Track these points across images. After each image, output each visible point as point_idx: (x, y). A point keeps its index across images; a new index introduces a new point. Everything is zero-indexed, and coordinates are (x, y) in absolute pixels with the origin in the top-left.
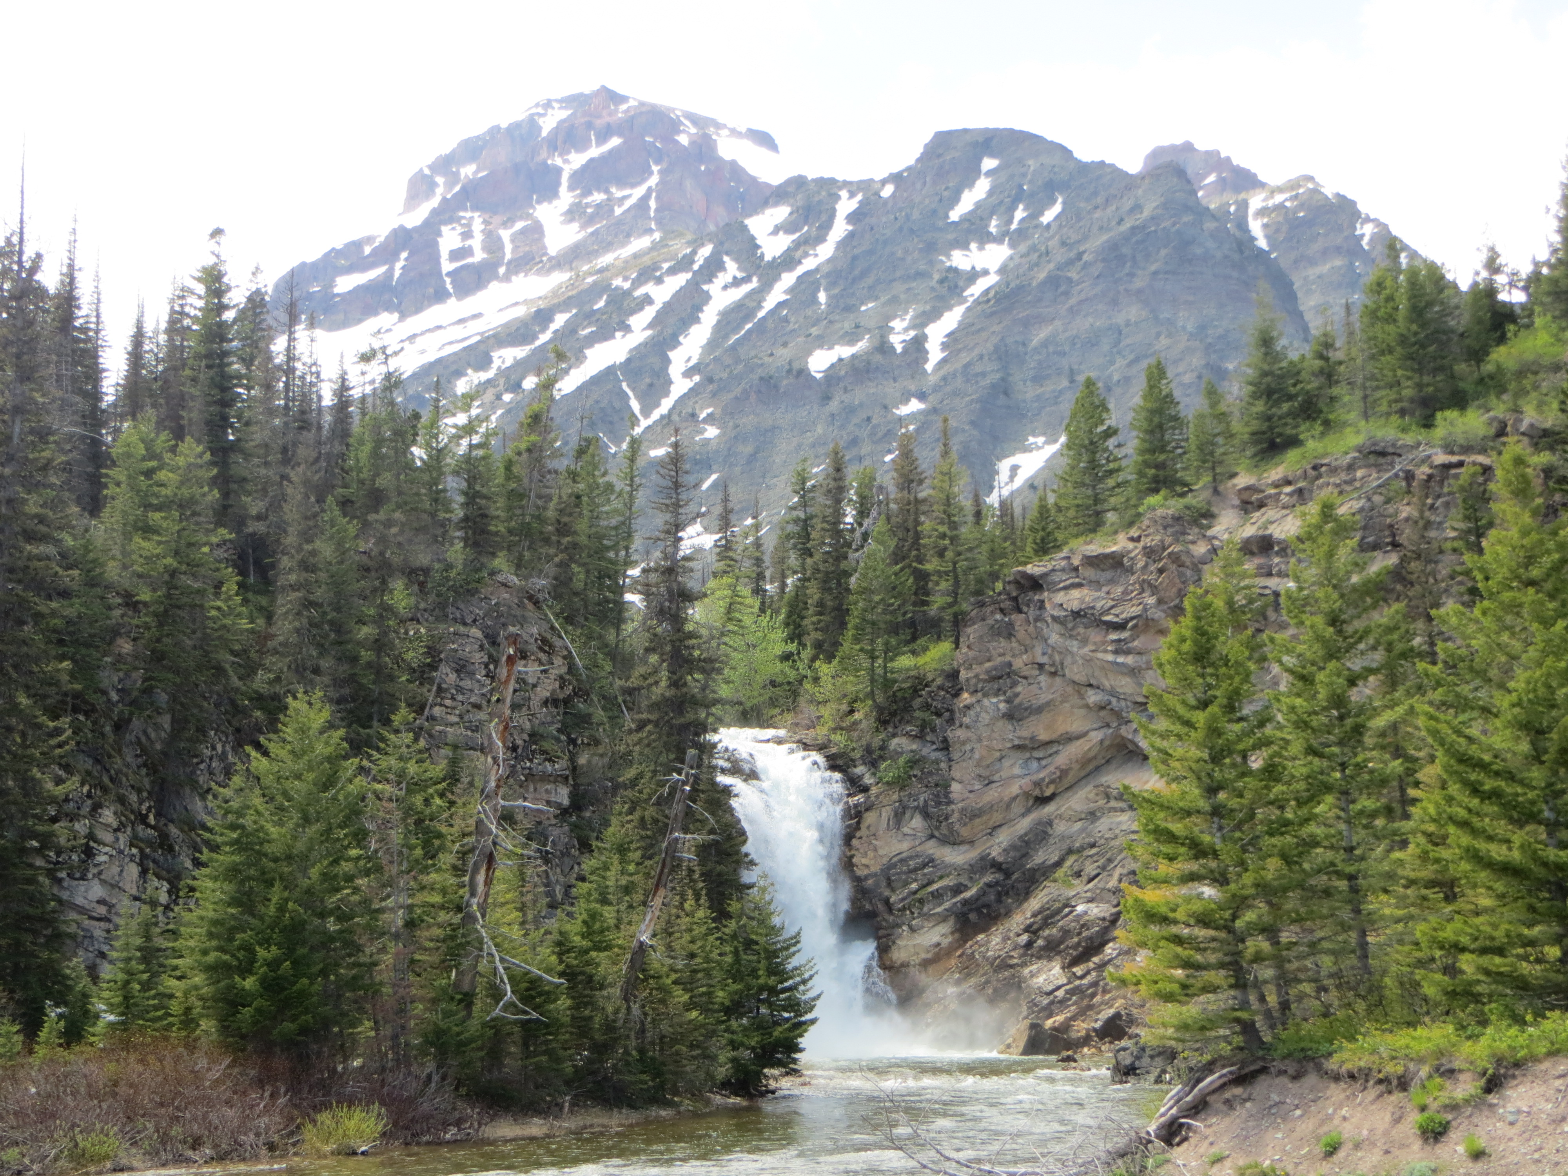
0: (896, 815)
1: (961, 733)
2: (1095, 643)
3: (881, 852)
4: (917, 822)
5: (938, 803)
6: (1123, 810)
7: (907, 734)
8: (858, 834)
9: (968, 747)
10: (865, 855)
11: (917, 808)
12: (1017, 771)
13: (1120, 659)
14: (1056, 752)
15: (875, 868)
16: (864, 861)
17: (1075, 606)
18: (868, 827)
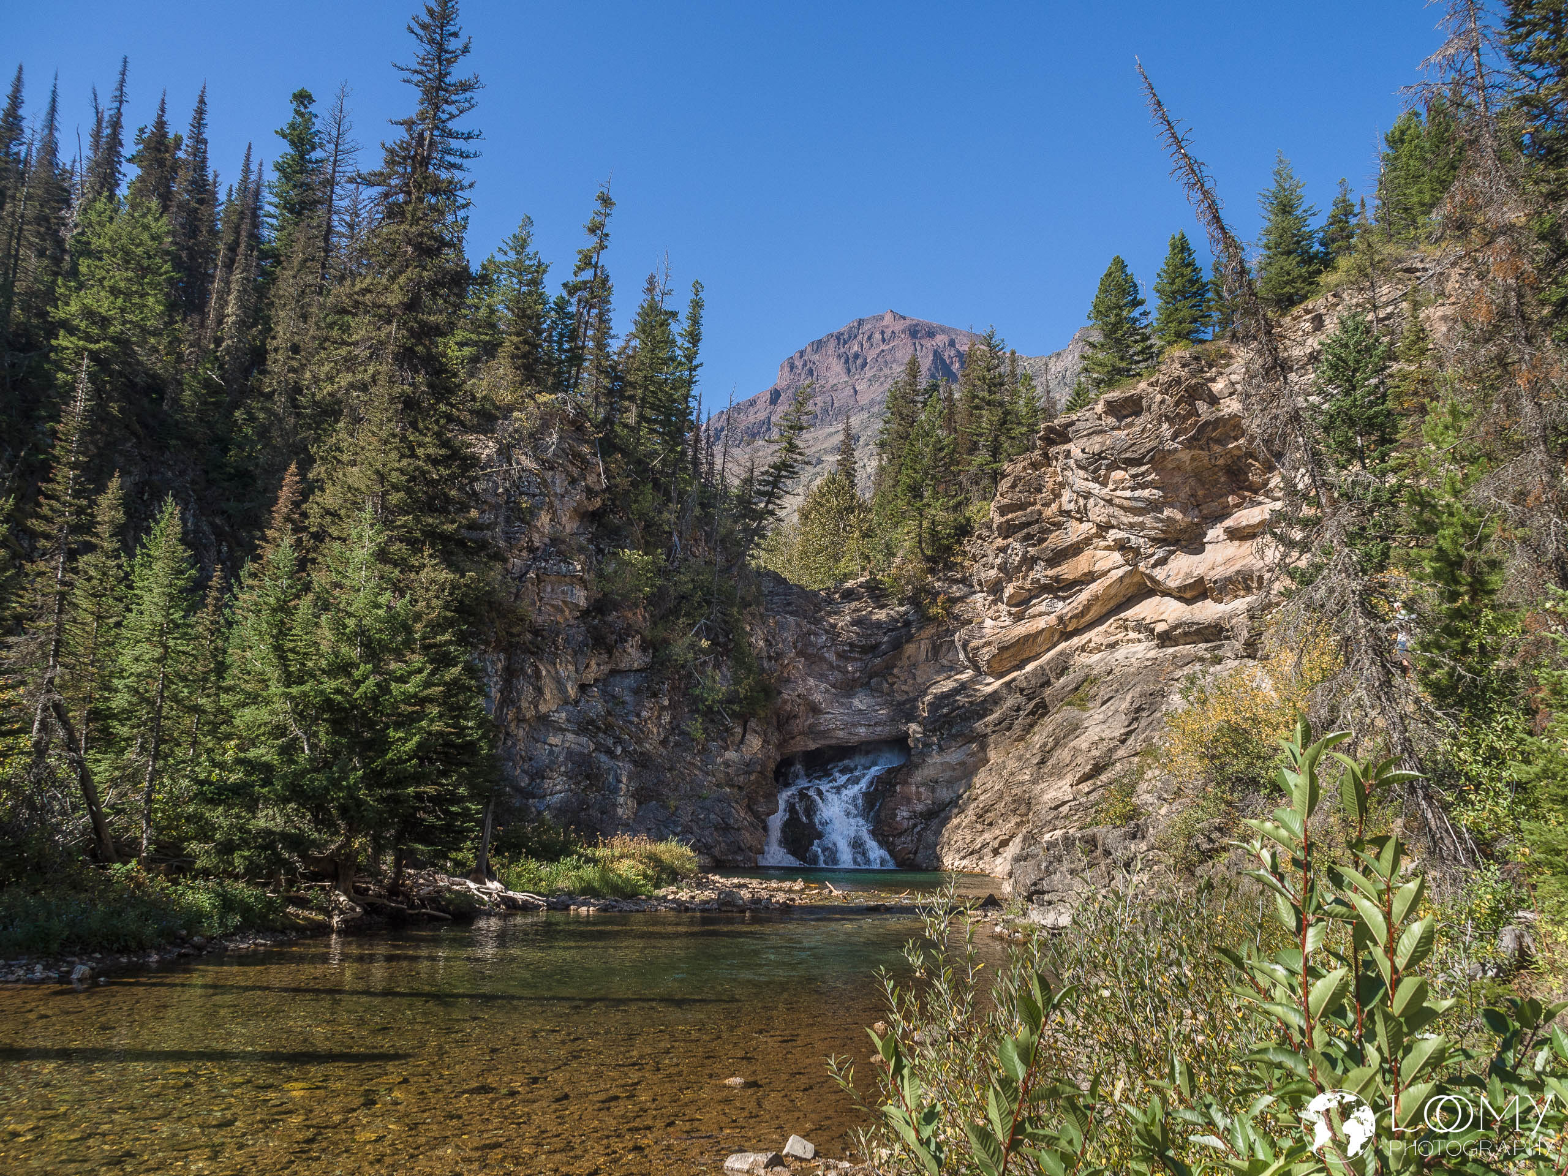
0: (933, 647)
1: (993, 574)
2: (1115, 482)
3: (920, 680)
4: (954, 654)
5: (972, 637)
6: (1139, 641)
7: (949, 579)
8: (899, 664)
9: (1000, 587)
10: (904, 682)
11: (953, 641)
12: (1042, 608)
13: (1138, 493)
14: (1080, 591)
15: (914, 694)
16: (904, 687)
17: (1097, 448)
18: (909, 658)
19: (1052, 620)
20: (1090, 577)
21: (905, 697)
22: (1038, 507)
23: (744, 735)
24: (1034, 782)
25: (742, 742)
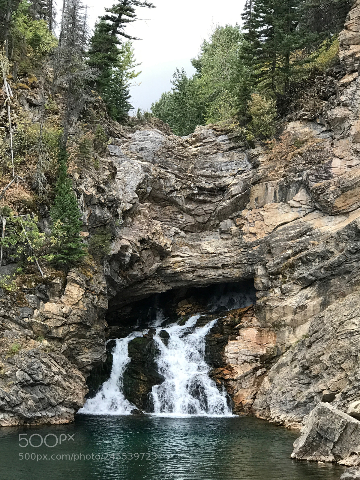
0: (281, 189)
1: (339, 112)
3: (267, 222)
4: (301, 196)
5: (318, 178)
7: (300, 119)
8: (248, 206)
9: (346, 125)
10: (253, 224)
11: (301, 182)
15: (261, 236)
16: (252, 230)
18: (257, 200)
23: (64, 286)
25: (62, 292)
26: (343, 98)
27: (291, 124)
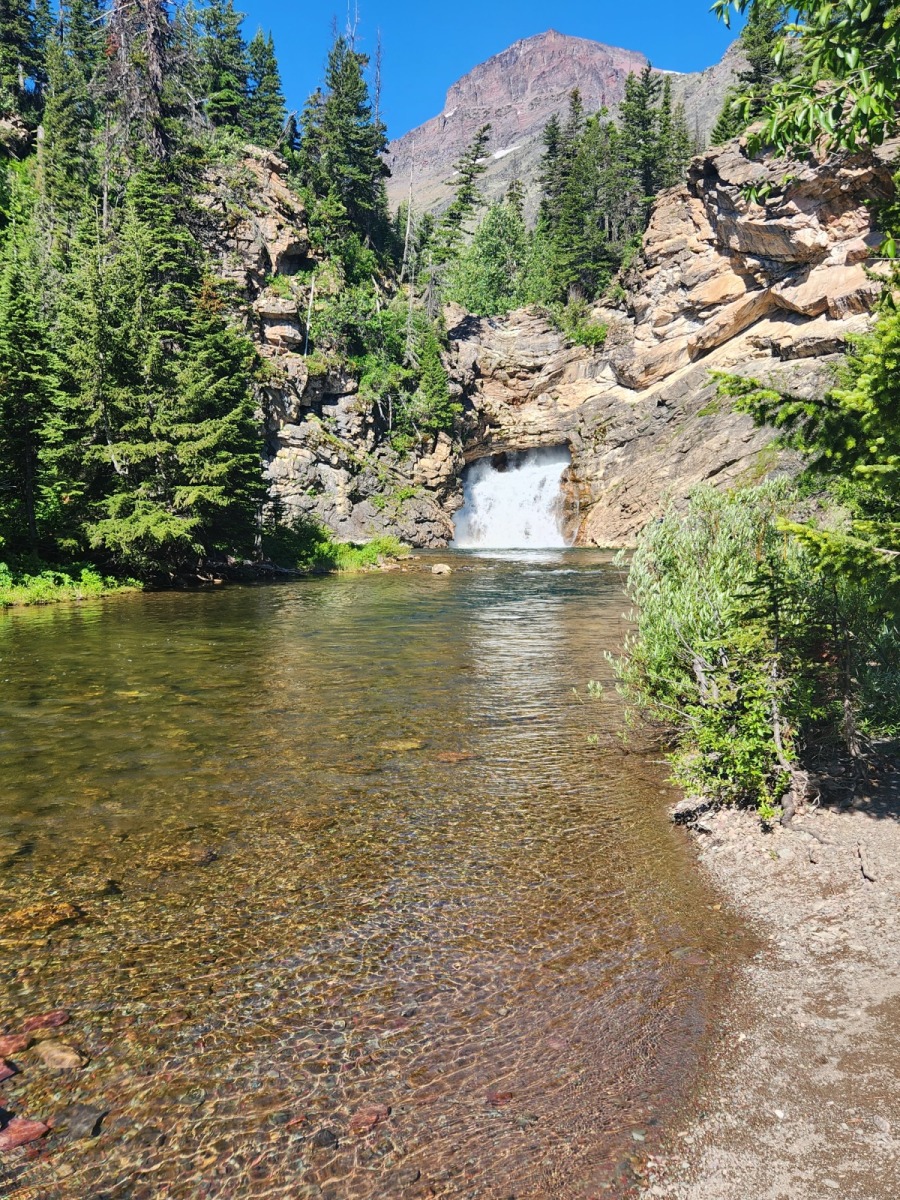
0: (590, 367)
1: (644, 300)
3: (578, 395)
4: (608, 372)
5: (623, 357)
7: (605, 305)
8: (562, 381)
9: (649, 312)
10: (566, 397)
11: (607, 361)
13: (773, 223)
14: (717, 312)
15: (574, 406)
16: (566, 401)
18: (570, 376)
19: (693, 340)
20: (725, 300)
21: (567, 409)
22: (684, 236)
24: (673, 477)
25: (434, 451)
26: (647, 288)
27: (597, 310)
